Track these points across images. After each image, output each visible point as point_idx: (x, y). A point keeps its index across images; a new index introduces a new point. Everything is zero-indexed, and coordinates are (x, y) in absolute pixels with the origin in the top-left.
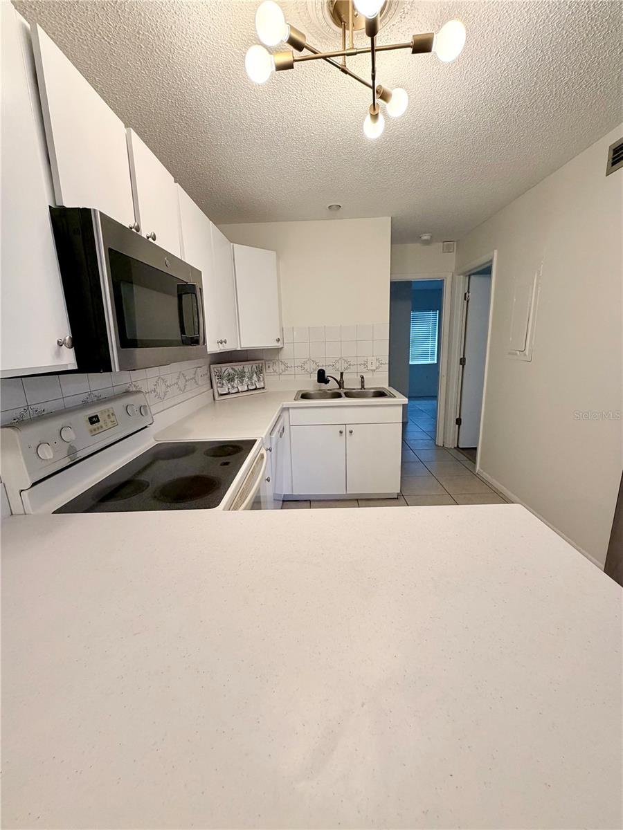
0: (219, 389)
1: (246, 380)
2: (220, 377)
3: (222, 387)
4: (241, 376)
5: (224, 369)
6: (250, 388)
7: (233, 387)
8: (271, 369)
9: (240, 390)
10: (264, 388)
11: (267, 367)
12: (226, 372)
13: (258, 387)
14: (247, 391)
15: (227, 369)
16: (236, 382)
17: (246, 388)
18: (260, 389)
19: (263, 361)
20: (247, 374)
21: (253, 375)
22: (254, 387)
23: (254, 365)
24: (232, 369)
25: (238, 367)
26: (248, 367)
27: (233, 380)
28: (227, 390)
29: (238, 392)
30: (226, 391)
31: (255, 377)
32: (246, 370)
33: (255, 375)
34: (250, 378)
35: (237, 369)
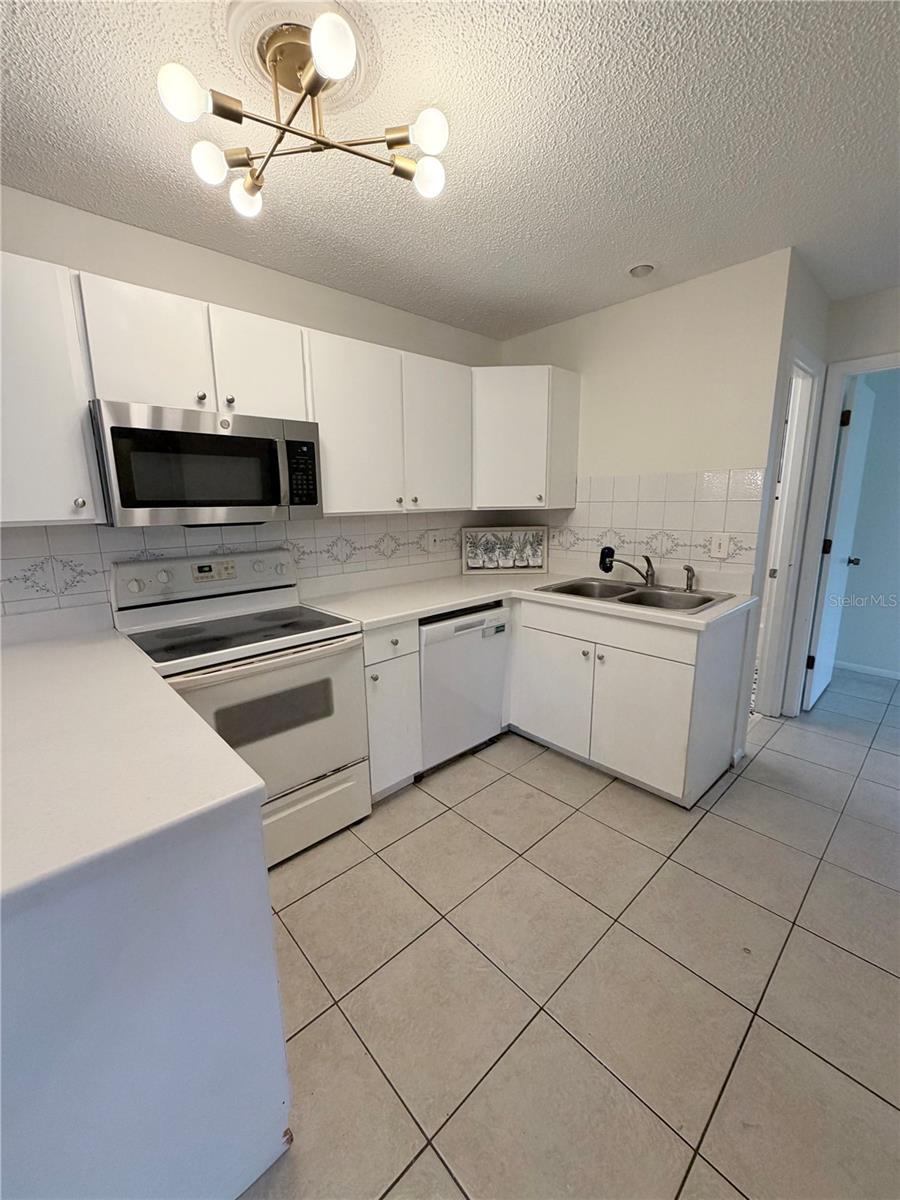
0: (469, 561)
1: (513, 552)
2: (474, 545)
3: (475, 558)
4: (507, 546)
5: (480, 535)
6: (517, 564)
7: (491, 559)
8: (556, 540)
9: (501, 564)
10: (540, 567)
11: (551, 536)
12: (484, 539)
13: (531, 564)
14: (513, 567)
15: (487, 535)
16: (497, 553)
17: (511, 564)
18: (534, 567)
19: (546, 528)
20: (516, 544)
21: (525, 547)
22: (525, 564)
23: (531, 532)
24: (494, 535)
25: (504, 533)
26: (518, 535)
27: (492, 550)
28: (481, 562)
29: (497, 568)
30: (480, 564)
31: (528, 551)
32: (515, 538)
33: (529, 547)
34: (521, 551)
35: (500, 536)
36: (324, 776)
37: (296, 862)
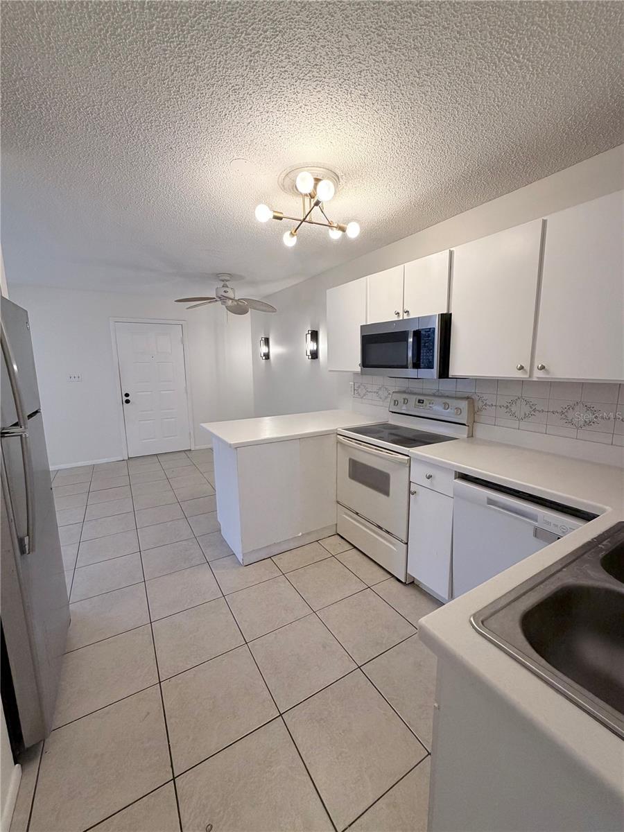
36: (381, 528)
37: (365, 558)
